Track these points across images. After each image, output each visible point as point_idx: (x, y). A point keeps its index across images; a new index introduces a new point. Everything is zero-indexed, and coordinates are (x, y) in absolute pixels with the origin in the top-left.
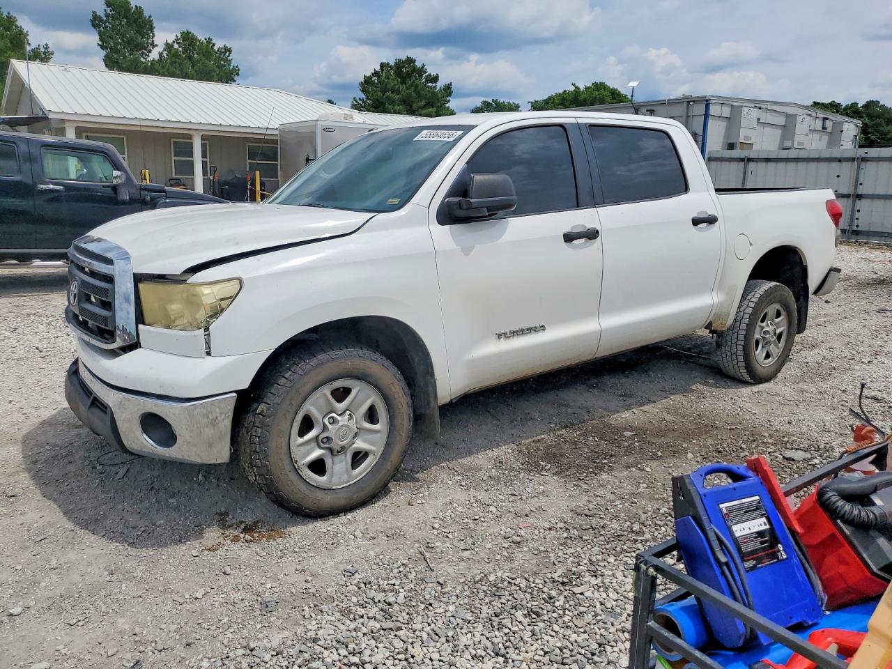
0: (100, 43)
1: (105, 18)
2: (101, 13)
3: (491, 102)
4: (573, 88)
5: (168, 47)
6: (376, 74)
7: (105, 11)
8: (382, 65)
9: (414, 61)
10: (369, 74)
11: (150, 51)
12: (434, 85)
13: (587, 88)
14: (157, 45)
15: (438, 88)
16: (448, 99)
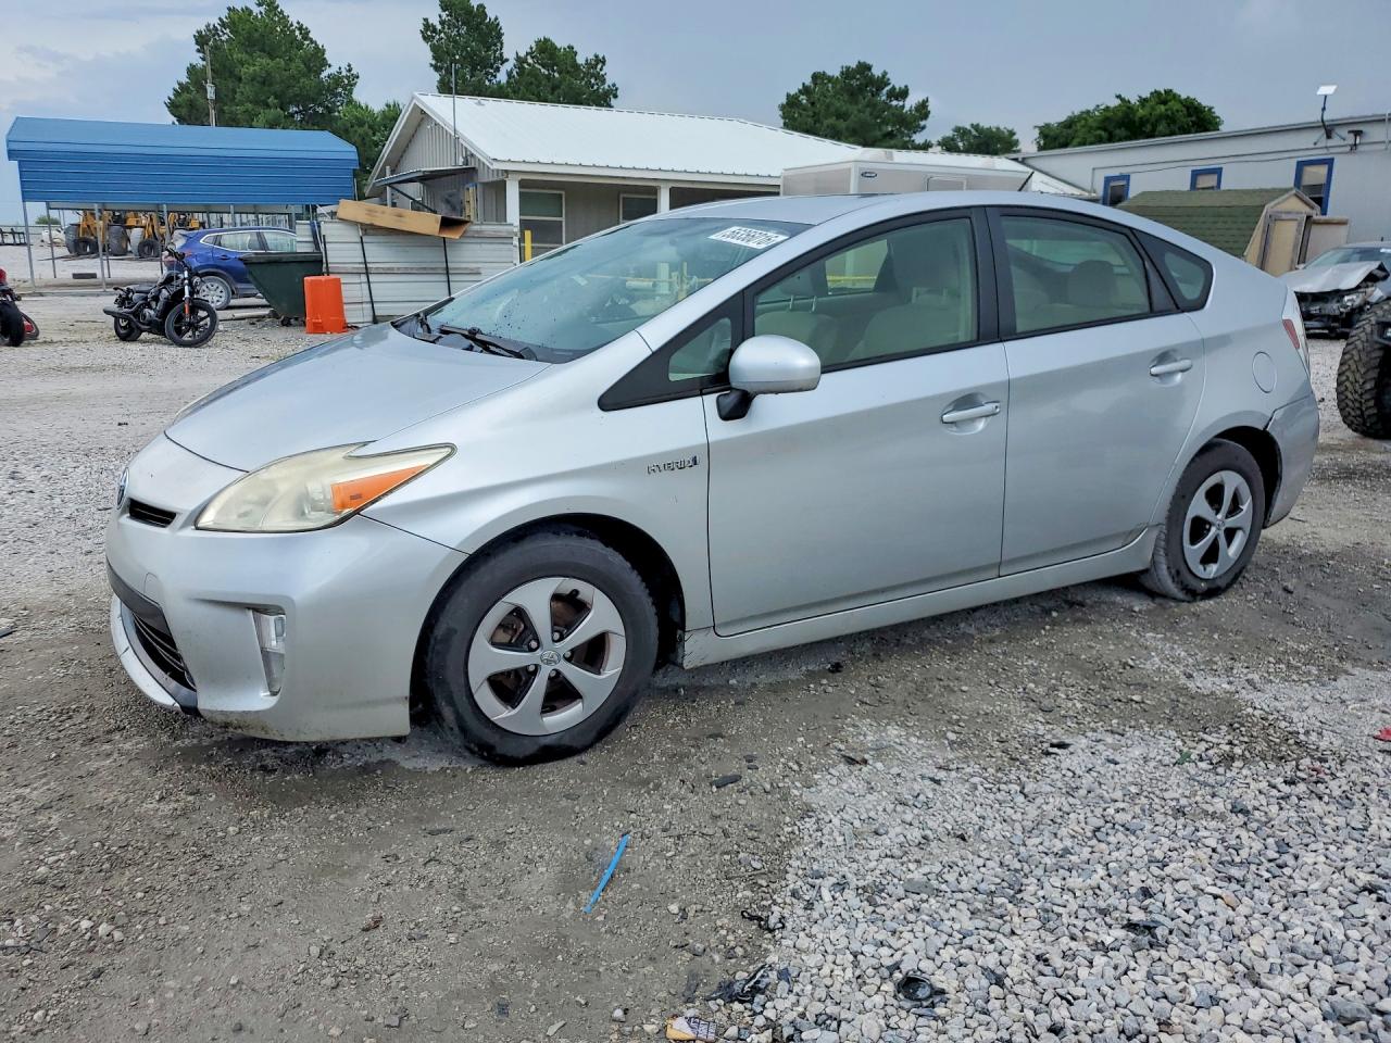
0: (434, 62)
1: (439, 27)
2: (434, 21)
3: (969, 127)
4: (1118, 102)
5: (520, 61)
6: (805, 90)
7: (440, 16)
8: (815, 77)
9: (869, 68)
10: (793, 91)
11: (498, 69)
12: (901, 103)
13: (1143, 101)
14: (507, 60)
15: (907, 108)
16: (922, 123)
